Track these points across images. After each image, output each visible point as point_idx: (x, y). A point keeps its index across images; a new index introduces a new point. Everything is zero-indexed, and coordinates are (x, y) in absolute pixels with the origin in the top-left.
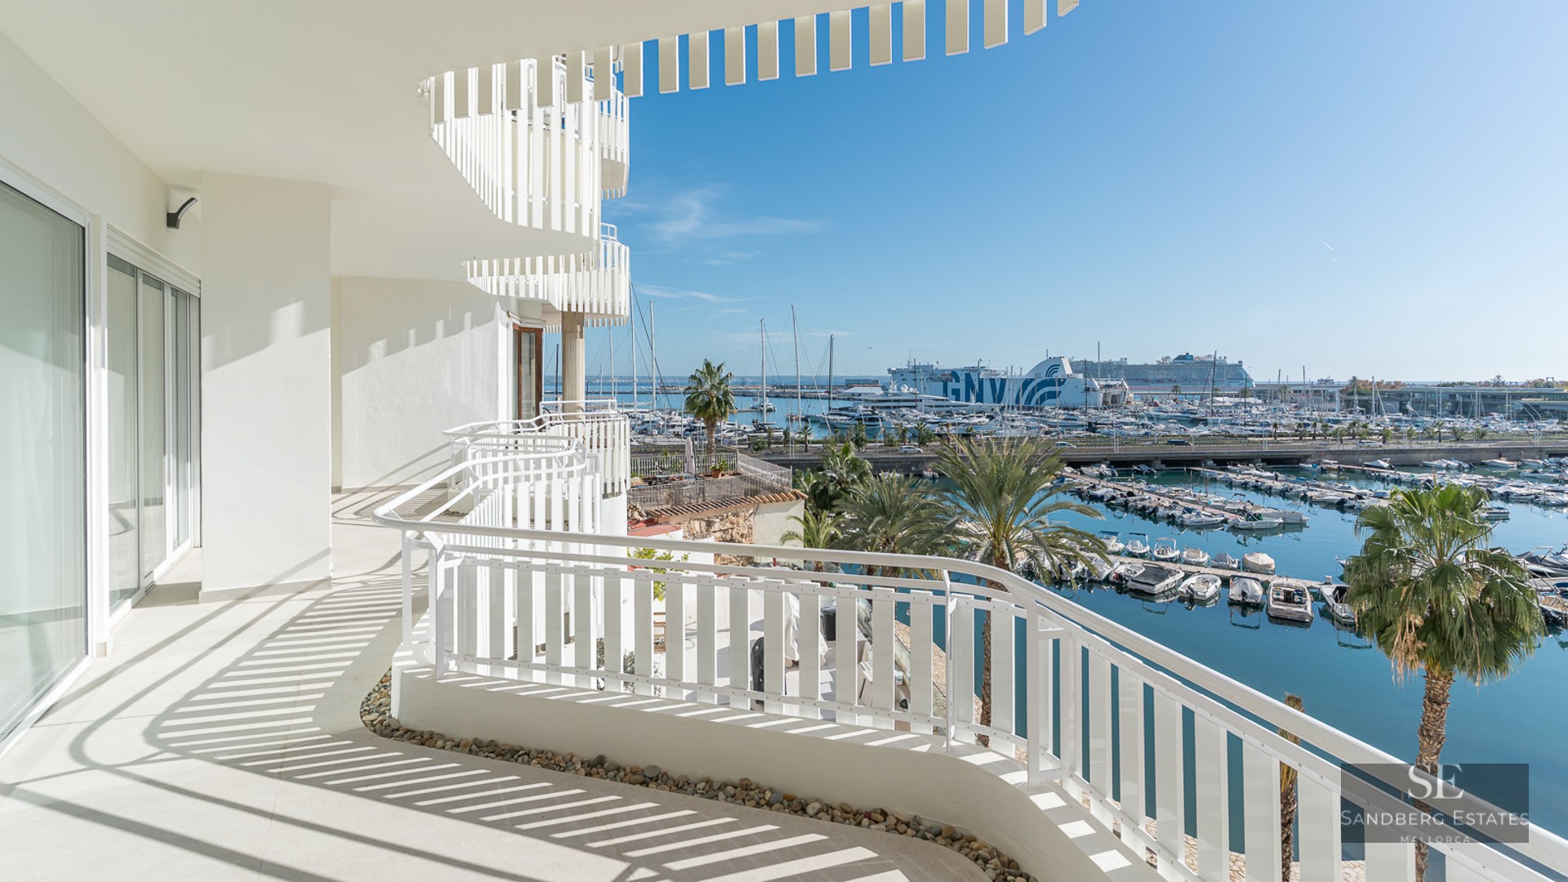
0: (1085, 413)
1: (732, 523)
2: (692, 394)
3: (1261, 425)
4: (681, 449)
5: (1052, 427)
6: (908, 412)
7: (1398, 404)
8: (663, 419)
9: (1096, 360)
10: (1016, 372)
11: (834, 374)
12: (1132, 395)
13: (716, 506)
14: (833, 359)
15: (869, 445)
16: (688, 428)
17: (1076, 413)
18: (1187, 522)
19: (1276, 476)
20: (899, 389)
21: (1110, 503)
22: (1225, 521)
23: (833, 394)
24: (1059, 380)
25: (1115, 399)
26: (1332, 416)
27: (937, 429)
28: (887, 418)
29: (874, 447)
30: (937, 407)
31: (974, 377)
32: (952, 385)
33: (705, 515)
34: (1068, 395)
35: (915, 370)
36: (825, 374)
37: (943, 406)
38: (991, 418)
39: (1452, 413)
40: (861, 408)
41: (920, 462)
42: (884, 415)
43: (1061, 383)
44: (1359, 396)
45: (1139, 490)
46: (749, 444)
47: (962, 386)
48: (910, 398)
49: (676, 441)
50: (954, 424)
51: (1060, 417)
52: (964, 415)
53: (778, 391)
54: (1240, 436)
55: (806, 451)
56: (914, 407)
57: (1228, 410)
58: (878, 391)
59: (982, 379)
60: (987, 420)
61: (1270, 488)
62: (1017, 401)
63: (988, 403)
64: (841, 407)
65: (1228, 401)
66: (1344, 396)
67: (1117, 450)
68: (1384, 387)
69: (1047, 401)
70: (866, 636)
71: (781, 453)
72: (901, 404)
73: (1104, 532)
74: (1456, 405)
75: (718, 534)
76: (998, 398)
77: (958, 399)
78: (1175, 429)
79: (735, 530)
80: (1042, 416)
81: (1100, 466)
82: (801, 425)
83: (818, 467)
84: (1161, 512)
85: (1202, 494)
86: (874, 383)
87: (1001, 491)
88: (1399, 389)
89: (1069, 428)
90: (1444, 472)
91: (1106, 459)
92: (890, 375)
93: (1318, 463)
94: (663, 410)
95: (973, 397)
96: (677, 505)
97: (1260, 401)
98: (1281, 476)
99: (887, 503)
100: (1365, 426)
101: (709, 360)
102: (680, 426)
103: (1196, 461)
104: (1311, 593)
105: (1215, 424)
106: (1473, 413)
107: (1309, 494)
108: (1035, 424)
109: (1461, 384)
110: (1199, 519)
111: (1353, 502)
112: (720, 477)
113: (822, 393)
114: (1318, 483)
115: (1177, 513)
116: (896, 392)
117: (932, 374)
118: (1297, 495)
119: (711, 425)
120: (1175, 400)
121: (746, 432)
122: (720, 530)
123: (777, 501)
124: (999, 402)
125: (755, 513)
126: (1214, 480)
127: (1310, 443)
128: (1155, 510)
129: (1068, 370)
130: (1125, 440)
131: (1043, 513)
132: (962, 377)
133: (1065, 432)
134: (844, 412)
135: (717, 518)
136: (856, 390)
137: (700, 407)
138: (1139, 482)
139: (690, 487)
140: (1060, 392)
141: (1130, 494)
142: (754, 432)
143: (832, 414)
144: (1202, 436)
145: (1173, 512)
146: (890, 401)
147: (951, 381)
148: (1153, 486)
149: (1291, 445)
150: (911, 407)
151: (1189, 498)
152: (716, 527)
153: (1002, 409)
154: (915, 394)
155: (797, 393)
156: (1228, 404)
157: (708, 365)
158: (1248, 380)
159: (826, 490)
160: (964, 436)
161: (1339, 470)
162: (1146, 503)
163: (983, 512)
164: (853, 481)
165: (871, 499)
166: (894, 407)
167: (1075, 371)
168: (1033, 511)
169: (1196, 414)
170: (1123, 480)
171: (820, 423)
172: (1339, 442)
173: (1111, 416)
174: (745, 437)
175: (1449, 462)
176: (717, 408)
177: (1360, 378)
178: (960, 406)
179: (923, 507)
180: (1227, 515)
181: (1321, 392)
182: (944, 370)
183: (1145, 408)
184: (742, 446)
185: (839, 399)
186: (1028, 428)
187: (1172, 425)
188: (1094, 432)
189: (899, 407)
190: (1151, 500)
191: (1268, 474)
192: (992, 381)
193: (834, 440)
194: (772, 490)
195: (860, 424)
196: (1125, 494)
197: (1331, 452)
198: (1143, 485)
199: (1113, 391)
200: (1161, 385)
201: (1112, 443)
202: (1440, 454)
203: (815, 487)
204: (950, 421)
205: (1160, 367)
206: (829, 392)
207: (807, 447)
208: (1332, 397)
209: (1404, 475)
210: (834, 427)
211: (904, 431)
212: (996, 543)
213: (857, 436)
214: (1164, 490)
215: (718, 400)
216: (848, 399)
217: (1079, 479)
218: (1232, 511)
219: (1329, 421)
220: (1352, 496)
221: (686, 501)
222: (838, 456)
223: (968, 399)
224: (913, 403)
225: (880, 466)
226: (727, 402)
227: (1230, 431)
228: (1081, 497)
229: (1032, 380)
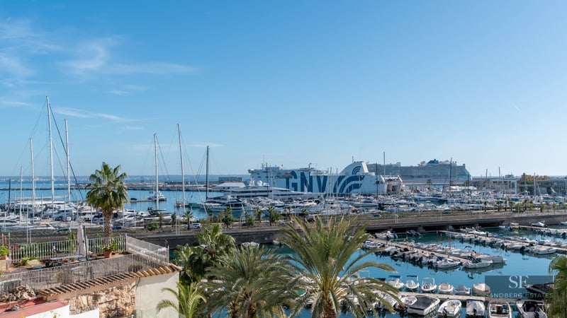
0: (376, 198)
1: (116, 295)
2: (92, 189)
3: (478, 203)
5: (357, 207)
6: (263, 200)
7: (546, 188)
8: (76, 208)
9: (382, 164)
10: (334, 172)
11: (209, 174)
12: (404, 186)
13: (103, 282)
14: (209, 164)
15: (235, 223)
16: (96, 215)
17: (371, 198)
18: (440, 266)
19: (487, 234)
20: (256, 183)
21: (394, 256)
22: (461, 264)
23: (209, 187)
24: (361, 176)
25: (394, 188)
26: (513, 196)
27: (282, 211)
28: (248, 204)
29: (238, 225)
30: (282, 196)
31: (307, 175)
32: (292, 180)
33: (92, 290)
34: (367, 186)
35: (267, 171)
37: (286, 195)
38: (318, 202)
40: (229, 197)
41: (271, 233)
42: (246, 202)
43: (362, 178)
44: (527, 185)
45: (411, 246)
46: (145, 226)
47: (298, 181)
48: (263, 190)
50: (293, 207)
51: (362, 201)
52: (300, 200)
53: (169, 186)
54: (466, 210)
55: (189, 229)
56: (267, 196)
57: (459, 194)
58: (242, 185)
59: (312, 176)
60: (316, 204)
61: (484, 241)
62: (334, 191)
63: (316, 193)
65: (458, 188)
66: (519, 185)
67: (397, 221)
68: (540, 179)
69: (353, 191)
71: (170, 232)
72: (258, 194)
73: (391, 276)
75: (104, 306)
76: (322, 189)
77: (296, 190)
78: (430, 207)
79: (120, 301)
80: (350, 200)
81: (386, 232)
82: (185, 210)
83: (194, 242)
84: (424, 260)
85: (448, 248)
86: (239, 179)
88: (547, 180)
89: (368, 207)
91: (390, 227)
92: (250, 174)
93: (509, 225)
94: (76, 202)
95: (306, 189)
96: (66, 284)
97: (475, 188)
98: (490, 234)
99: (246, 268)
100: (531, 202)
101: (106, 163)
102: (90, 214)
103: (443, 226)
104: (511, 306)
105: (452, 203)
107: (505, 244)
108: (346, 206)
110: (446, 264)
111: (528, 248)
112: (111, 256)
114: (509, 237)
115: (434, 260)
116: (254, 185)
117: (279, 173)
118: (499, 245)
120: (429, 189)
121: (143, 217)
122: (106, 302)
123: (156, 274)
124: (323, 192)
125: (137, 285)
126: (453, 238)
127: (504, 213)
128: (421, 259)
129: (366, 170)
130: (402, 214)
132: (299, 175)
133: (365, 210)
134: (217, 201)
135: (103, 291)
136: (226, 184)
137: (99, 199)
138: (411, 241)
139: (79, 267)
140: (361, 184)
141: (406, 250)
142: (149, 216)
143: (208, 202)
144: (445, 210)
145: (431, 260)
146: (250, 192)
147: (291, 178)
148: (419, 244)
149: (494, 215)
150: (264, 196)
151: (440, 250)
152: (103, 299)
153: (325, 196)
154: (267, 187)
155: (182, 187)
156: (458, 190)
158: (469, 176)
159: (200, 259)
160: (300, 215)
161: (520, 228)
162: (416, 255)
163: (315, 271)
164: (221, 252)
165: (234, 265)
166: (253, 196)
167: (370, 171)
168: (349, 269)
169: (441, 197)
170: (401, 241)
172: (518, 212)
173: (392, 199)
174: (142, 220)
176: (113, 200)
177: (527, 174)
178: (297, 195)
180: (462, 260)
181: (507, 182)
182: (287, 171)
183: (412, 193)
184: (139, 228)
185: (214, 191)
186: (342, 209)
187: (428, 204)
188: (382, 210)
189: (256, 196)
190: (418, 253)
191: (483, 233)
192: (318, 178)
193: (210, 220)
194: (153, 265)
195: (228, 209)
196: (403, 249)
197: (515, 218)
198: (413, 243)
199: (393, 184)
200: (421, 179)
201: (393, 217)
203: (192, 257)
204: (291, 205)
205: (420, 168)
206: (206, 186)
207: (189, 226)
208: (513, 184)
209: (552, 230)
210: (210, 211)
211: (260, 213)
212: (325, 294)
213: (226, 217)
214: (425, 246)
215: (114, 194)
216: (221, 191)
217: (375, 241)
218: (464, 258)
219: (513, 199)
220: (528, 244)
222: (210, 234)
223: (302, 190)
226: (122, 196)
227: (461, 207)
228: (376, 253)
229: (343, 177)
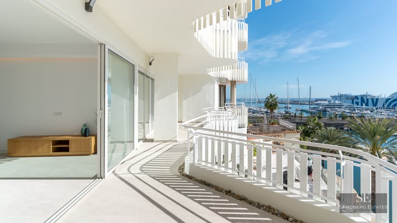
2: (266, 103)
4: (263, 117)
6: (338, 109)
8: (259, 109)
11: (311, 97)
13: (273, 133)
14: (311, 93)
15: (323, 119)
20: (334, 102)
23: (311, 103)
27: (349, 114)
29: (325, 119)
30: (349, 108)
31: (365, 98)
32: (355, 100)
33: (269, 135)
35: (341, 96)
37: (352, 107)
38: (372, 111)
40: (321, 107)
41: (343, 124)
42: (329, 110)
46: (284, 117)
47: (359, 101)
49: (263, 115)
50: (356, 113)
52: (360, 110)
53: (293, 102)
55: (302, 120)
58: (327, 102)
59: (368, 99)
60: (370, 112)
62: (383, 106)
63: (371, 106)
72: (335, 106)
77: (358, 105)
82: (300, 112)
83: (305, 125)
86: (326, 100)
87: (375, 134)
92: (332, 97)
95: (364, 105)
96: (261, 132)
99: (329, 136)
102: (264, 111)
112: (274, 125)
113: (307, 103)
117: (348, 97)
119: (272, 111)
121: (283, 114)
123: (291, 133)
124: (375, 106)
125: (284, 136)
132: (360, 98)
134: (314, 109)
136: (319, 102)
137: (269, 106)
139: (265, 127)
142: (285, 114)
143: (310, 109)
146: (331, 105)
153: (377, 108)
154: (341, 103)
155: (299, 103)
157: (271, 95)
159: (308, 131)
160: (360, 117)
163: (368, 142)
164: (317, 129)
165: (323, 135)
166: (333, 107)
171: (307, 112)
176: (274, 107)
178: (359, 107)
179: (343, 138)
182: (352, 96)
184: (281, 117)
186: (389, 115)
192: (373, 99)
193: (311, 116)
194: (290, 130)
195: (320, 112)
203: (304, 130)
204: (354, 112)
207: (302, 118)
210: (311, 113)
211: (337, 115)
212: (373, 152)
213: (319, 116)
215: (274, 104)
221: (264, 131)
222: (312, 121)
223: (362, 105)
224: (340, 106)
225: (326, 125)
226: (277, 105)
229: (390, 99)
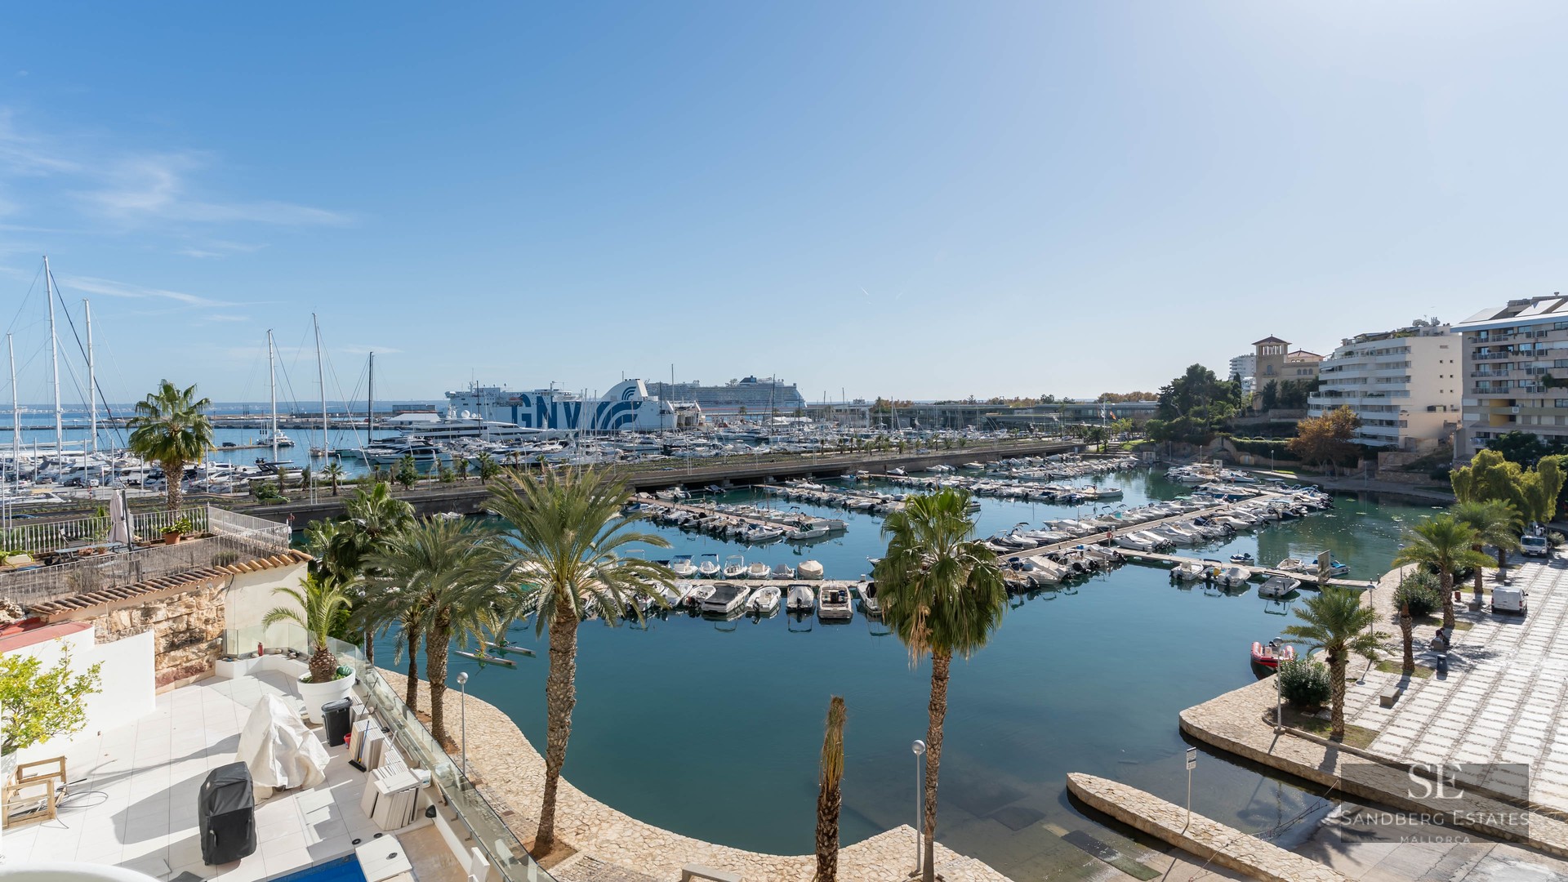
0: (660, 436)
1: (188, 606)
2: (141, 427)
3: (812, 441)
5: (628, 451)
6: (471, 442)
7: (909, 419)
8: (109, 463)
9: (670, 383)
10: (590, 395)
11: (374, 399)
12: (704, 417)
13: (160, 585)
14: (373, 381)
15: (420, 482)
16: (152, 474)
17: (651, 436)
18: (752, 538)
19: (824, 488)
20: (459, 415)
21: (684, 526)
22: (784, 534)
23: (375, 421)
24: (635, 403)
25: (688, 421)
26: (864, 431)
27: (504, 459)
28: (445, 450)
29: (424, 485)
30: (504, 435)
31: (547, 400)
32: (522, 410)
33: (140, 600)
34: (645, 418)
35: (478, 394)
36: (363, 400)
37: (512, 434)
38: (564, 444)
39: (944, 426)
40: (411, 438)
42: (440, 446)
43: (637, 405)
44: (884, 414)
45: (710, 510)
46: (250, 491)
47: (533, 410)
48: (472, 425)
50: (523, 453)
51: (637, 441)
52: (534, 442)
53: (298, 420)
54: (795, 453)
55: (335, 494)
56: (478, 436)
57: (785, 429)
58: (434, 419)
59: (556, 403)
60: (561, 447)
61: (819, 499)
62: (593, 427)
63: (562, 429)
64: (385, 438)
65: (785, 420)
66: (872, 414)
67: (690, 472)
68: (900, 405)
69: (624, 425)
70: (386, 730)
71: (299, 499)
72: (462, 432)
73: (678, 557)
74: (946, 419)
75: (164, 626)
76: (573, 422)
77: (529, 425)
78: (742, 448)
79: (195, 615)
80: (618, 441)
81: (674, 489)
82: (329, 462)
83: (341, 516)
84: (730, 530)
85: (765, 510)
86: (429, 409)
87: (564, 526)
88: (910, 407)
89: (645, 452)
90: (940, 475)
91: (680, 482)
92: (449, 399)
93: (855, 474)
94: (109, 451)
95: (545, 423)
97: (810, 420)
98: (827, 488)
99: (432, 553)
100: (887, 440)
101: (169, 381)
102: (139, 472)
103: (760, 478)
104: (851, 592)
105: (775, 442)
106: (957, 426)
107: (848, 502)
108: (611, 449)
109: (949, 402)
110: (762, 534)
111: (880, 506)
112: (178, 542)
114: (855, 492)
115: (743, 530)
116: (456, 419)
117: (499, 398)
118: (839, 504)
120: (741, 421)
121: (247, 475)
122: (168, 619)
123: (265, 568)
124: (574, 428)
125: (228, 588)
126: (774, 495)
127: (848, 456)
128: (725, 528)
129: (644, 393)
130: (698, 461)
131: (610, 547)
132: (533, 401)
133: (641, 456)
134: (388, 445)
135: (162, 602)
136: (405, 417)
137: (155, 445)
138: (710, 502)
140: (636, 416)
141: (702, 515)
142: (259, 474)
143: (373, 447)
144: (764, 454)
145: (740, 529)
146: (448, 429)
147: (521, 405)
148: (723, 505)
149: (835, 459)
150: (473, 436)
151: (753, 514)
152: (161, 614)
153: (576, 435)
154: (479, 420)
155: (323, 423)
156: (786, 423)
157: (168, 388)
158: (801, 401)
159: (351, 543)
160: (534, 465)
161: (870, 478)
162: (717, 523)
163: (545, 552)
164: (389, 529)
165: (411, 550)
166: (453, 437)
167: (651, 394)
168: (600, 546)
169: (759, 433)
170: (696, 502)
172: (869, 455)
173: (684, 438)
174: (245, 481)
175: (943, 467)
176: (183, 446)
177: (883, 398)
178: (531, 433)
180: (785, 528)
181: (855, 411)
182: (513, 394)
183: (716, 429)
184: (239, 494)
185: (382, 429)
186: (604, 454)
187: (739, 445)
188: (669, 455)
189: (459, 436)
190: (720, 519)
191: (817, 486)
192: (567, 405)
193: (373, 478)
194: (258, 553)
195: (407, 458)
196: (697, 515)
197: (864, 464)
198: (713, 505)
199: (687, 414)
200: (730, 407)
201: (685, 465)
202: (937, 461)
203: (337, 540)
204: (518, 450)
205: (729, 389)
206: (369, 421)
207: (335, 489)
208: (864, 414)
209: (914, 480)
210: (375, 462)
211: (465, 463)
212: (560, 586)
213: (403, 472)
214: (732, 509)
215: (186, 436)
216: (395, 429)
217: (656, 504)
218: (789, 524)
219: (862, 436)
220: (879, 501)
222: (369, 500)
223: (540, 425)
225: (434, 505)
226: (200, 438)
227: (788, 448)
228: (655, 522)
229: (608, 403)
